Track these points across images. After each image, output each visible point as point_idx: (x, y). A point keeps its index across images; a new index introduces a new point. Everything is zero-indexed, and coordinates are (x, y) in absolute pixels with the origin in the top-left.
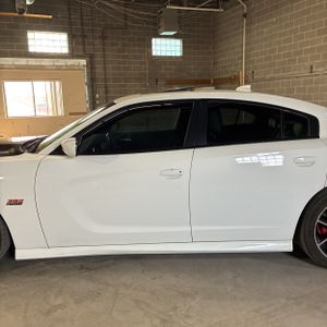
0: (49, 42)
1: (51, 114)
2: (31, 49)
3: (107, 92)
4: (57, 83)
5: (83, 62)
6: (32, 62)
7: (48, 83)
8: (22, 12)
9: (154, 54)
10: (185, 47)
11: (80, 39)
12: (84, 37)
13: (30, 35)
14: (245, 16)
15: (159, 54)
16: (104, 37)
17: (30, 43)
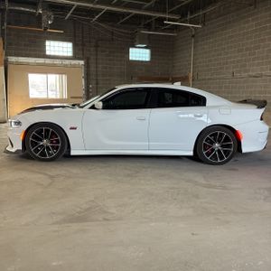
0: (59, 48)
1: (58, 97)
2: (48, 53)
3: (97, 84)
4: (64, 76)
5: (82, 62)
6: (48, 61)
7: (58, 76)
8: (46, 29)
9: (131, 58)
10: (152, 55)
11: (81, 47)
12: (83, 45)
13: (47, 43)
14: (193, 36)
15: (134, 59)
16: (97, 46)
17: (47, 48)
